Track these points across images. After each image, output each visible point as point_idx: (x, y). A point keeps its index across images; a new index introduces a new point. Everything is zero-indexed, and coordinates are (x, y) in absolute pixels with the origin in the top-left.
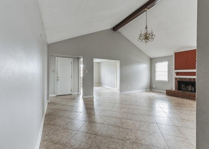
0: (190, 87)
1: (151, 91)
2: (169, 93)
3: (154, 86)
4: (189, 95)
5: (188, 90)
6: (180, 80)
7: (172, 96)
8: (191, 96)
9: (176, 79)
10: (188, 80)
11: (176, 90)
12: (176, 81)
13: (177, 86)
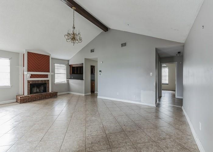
0: (36, 88)
2: (25, 100)
6: (32, 82)
9: (28, 82)
10: (40, 82)
11: (28, 94)
12: (28, 84)
13: (29, 90)
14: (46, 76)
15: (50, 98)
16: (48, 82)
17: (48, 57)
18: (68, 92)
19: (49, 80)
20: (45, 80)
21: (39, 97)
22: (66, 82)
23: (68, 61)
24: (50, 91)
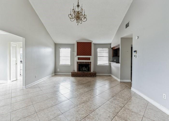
1: (55, 75)
2: (74, 75)
3: (58, 70)
4: (87, 74)
5: (83, 70)
6: (80, 63)
7: (76, 76)
8: (88, 74)
9: (78, 62)
10: (85, 63)
11: (77, 71)
12: (77, 64)
13: (78, 68)
14: (89, 59)
15: (90, 76)
16: (90, 63)
17: (90, 43)
18: (110, 74)
19: (91, 62)
20: (88, 62)
21: (82, 74)
22: (108, 65)
23: (111, 44)
24: (92, 71)
